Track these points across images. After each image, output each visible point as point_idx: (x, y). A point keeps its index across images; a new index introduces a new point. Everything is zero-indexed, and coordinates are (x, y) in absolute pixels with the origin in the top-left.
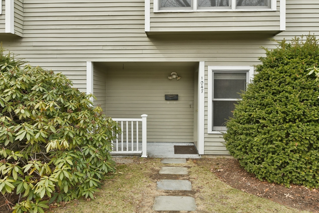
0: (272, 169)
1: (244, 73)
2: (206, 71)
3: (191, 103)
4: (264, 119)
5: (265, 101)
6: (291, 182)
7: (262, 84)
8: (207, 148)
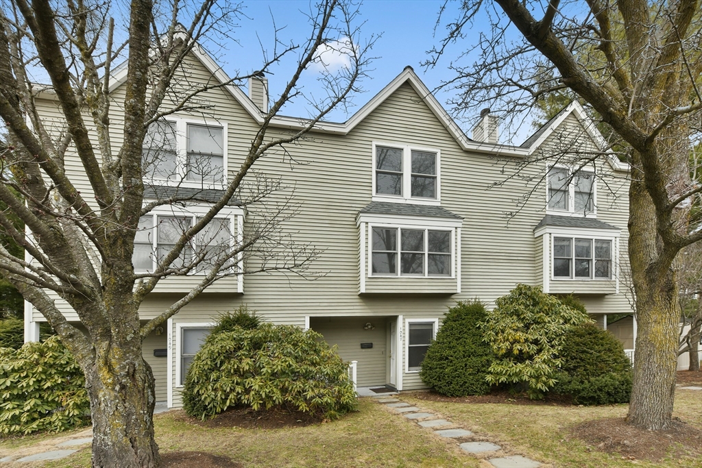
0: (457, 387)
1: (431, 324)
2: (404, 323)
3: (383, 350)
4: (451, 356)
5: (452, 344)
6: (468, 395)
7: (448, 333)
8: (405, 385)
